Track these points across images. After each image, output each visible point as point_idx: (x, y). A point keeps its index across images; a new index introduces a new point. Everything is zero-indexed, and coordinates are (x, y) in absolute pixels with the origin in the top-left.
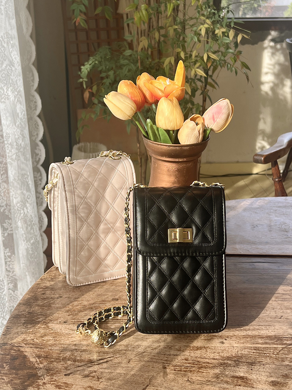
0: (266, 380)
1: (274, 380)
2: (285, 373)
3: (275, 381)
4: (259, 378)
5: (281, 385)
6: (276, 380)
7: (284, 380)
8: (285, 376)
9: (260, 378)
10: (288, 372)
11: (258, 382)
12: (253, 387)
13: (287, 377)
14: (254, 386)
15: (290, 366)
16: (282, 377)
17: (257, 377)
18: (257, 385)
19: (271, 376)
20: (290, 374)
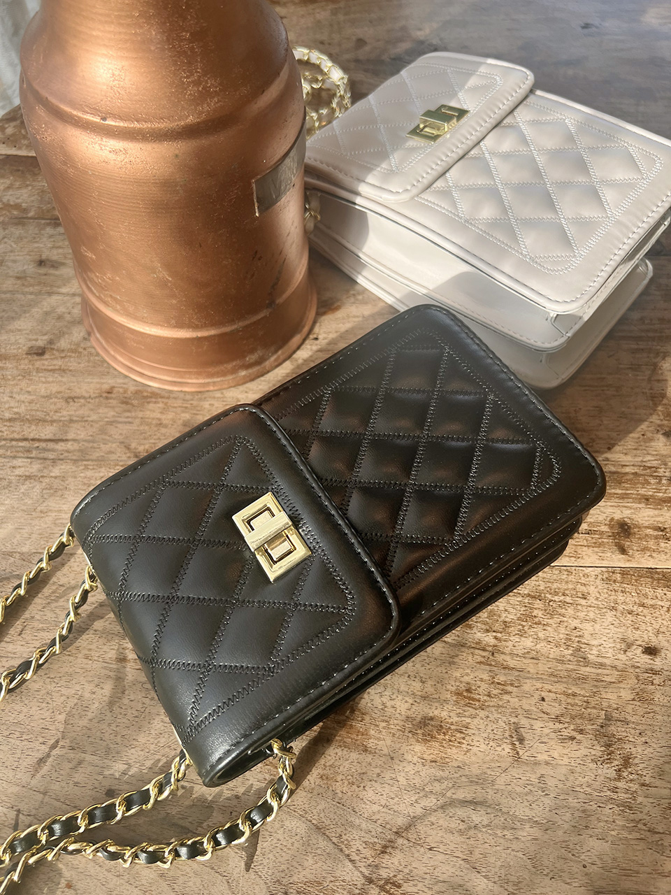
0: (409, 713)
1: (431, 715)
2: (466, 679)
3: (432, 719)
4: (389, 704)
5: (447, 737)
6: (436, 713)
7: (458, 715)
8: (465, 694)
9: (392, 703)
10: (476, 674)
11: (384, 724)
12: (366, 750)
13: (470, 698)
14: (371, 743)
15: (484, 650)
16: (454, 698)
17: (384, 699)
18: (379, 739)
19: (423, 693)
20: (478, 683)
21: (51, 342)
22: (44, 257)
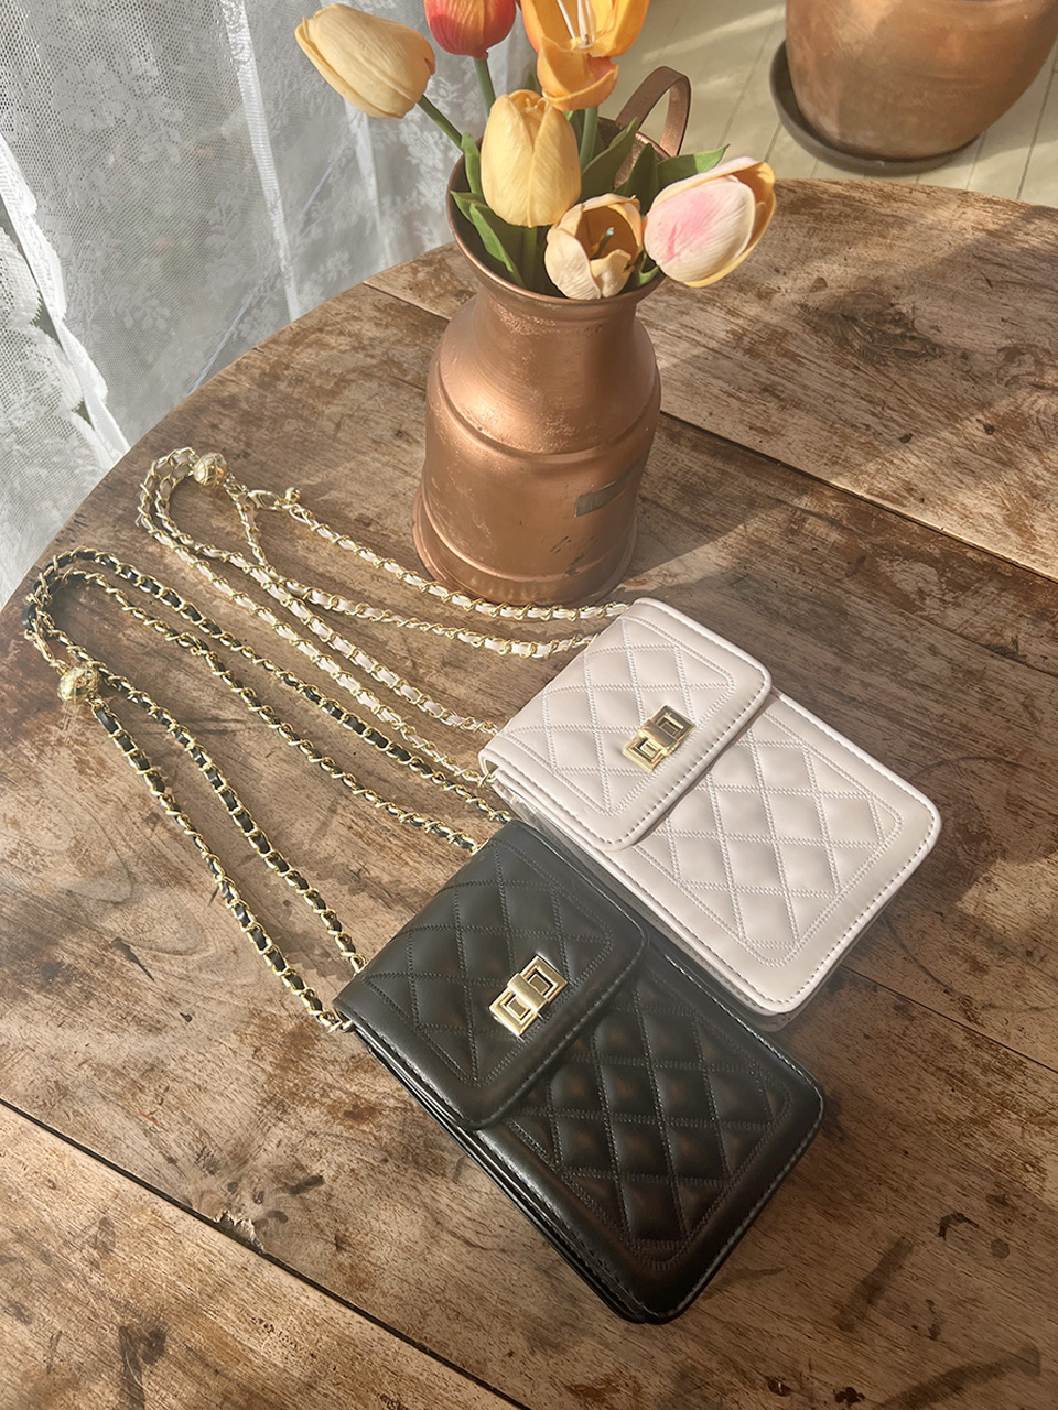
21: (379, 516)
22: (403, 428)
